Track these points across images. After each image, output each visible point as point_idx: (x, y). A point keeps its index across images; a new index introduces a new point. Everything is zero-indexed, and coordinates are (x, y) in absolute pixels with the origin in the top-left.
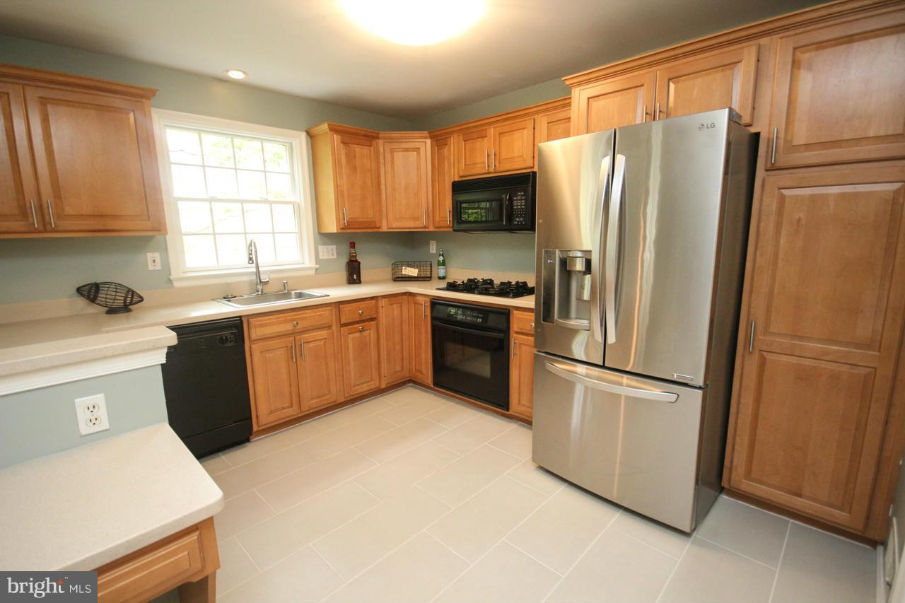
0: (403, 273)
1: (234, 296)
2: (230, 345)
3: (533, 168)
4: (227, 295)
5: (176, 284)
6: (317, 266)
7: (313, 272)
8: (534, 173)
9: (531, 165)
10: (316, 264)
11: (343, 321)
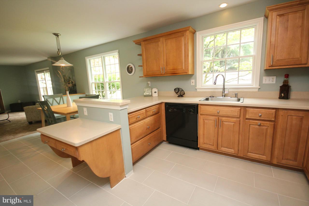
1: (213, 96)
2: (192, 113)
4: (211, 96)
5: (198, 90)
6: (260, 87)
7: (257, 90)
10: (259, 86)
11: (247, 117)
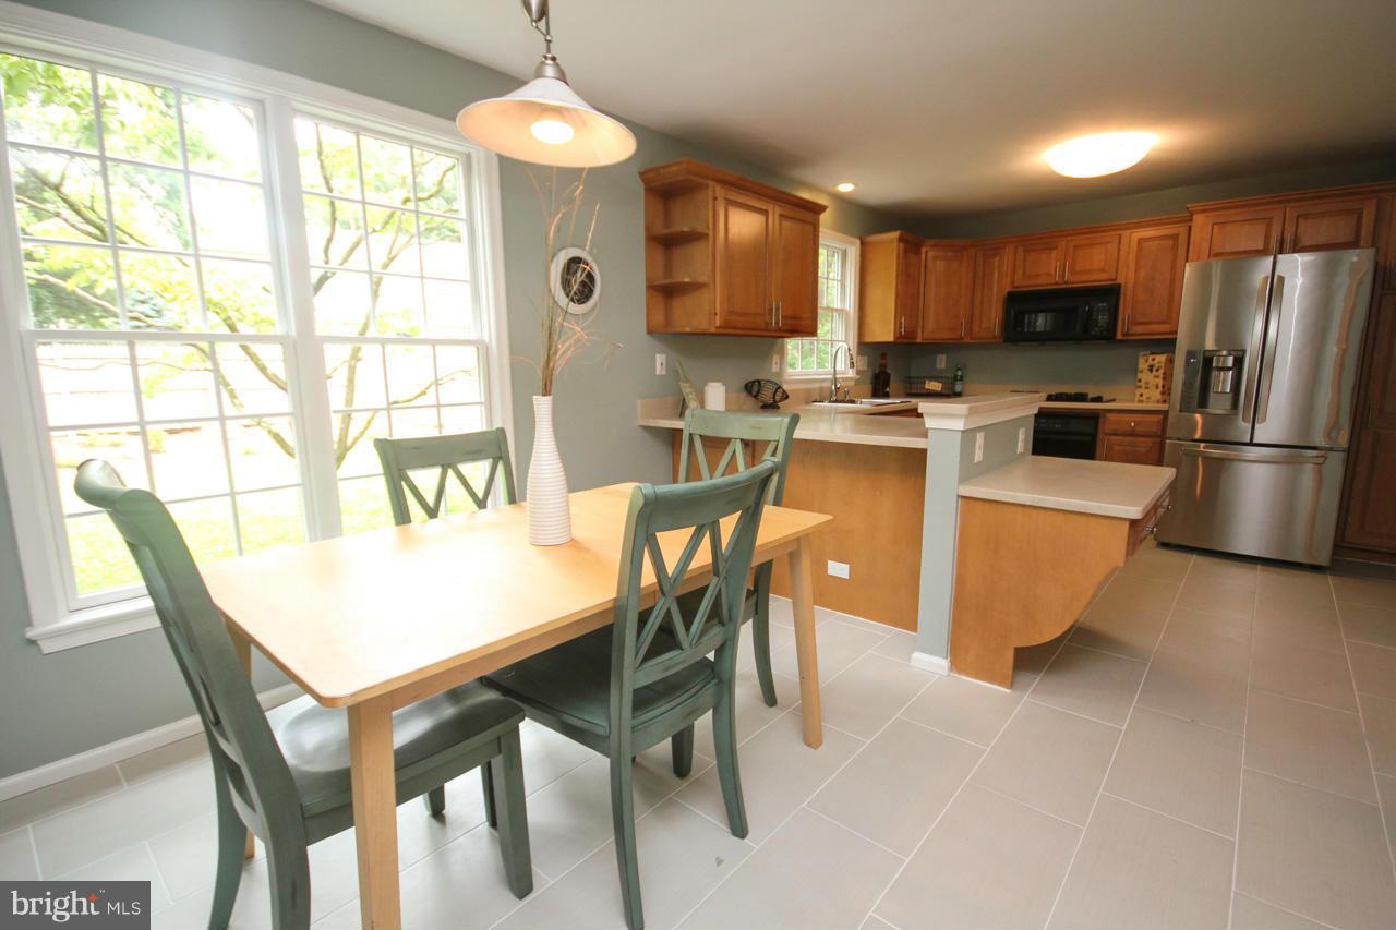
0: (927, 387)
3: (1115, 280)
8: (1120, 285)
9: (1114, 277)
10: (857, 374)
